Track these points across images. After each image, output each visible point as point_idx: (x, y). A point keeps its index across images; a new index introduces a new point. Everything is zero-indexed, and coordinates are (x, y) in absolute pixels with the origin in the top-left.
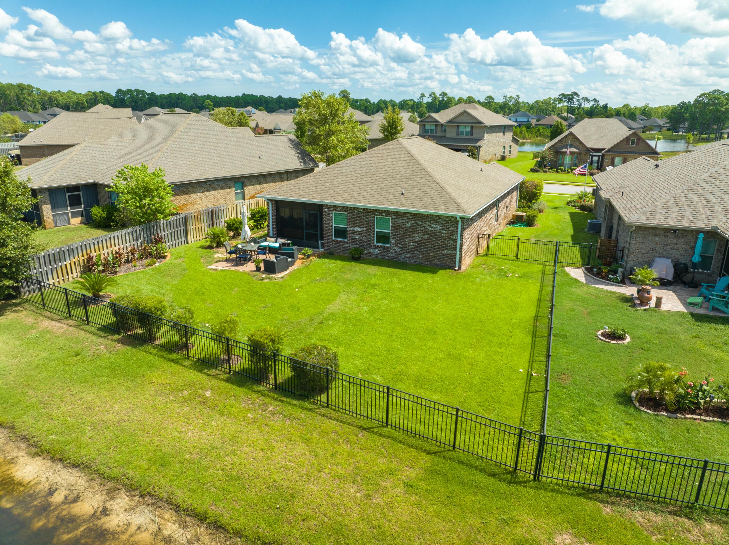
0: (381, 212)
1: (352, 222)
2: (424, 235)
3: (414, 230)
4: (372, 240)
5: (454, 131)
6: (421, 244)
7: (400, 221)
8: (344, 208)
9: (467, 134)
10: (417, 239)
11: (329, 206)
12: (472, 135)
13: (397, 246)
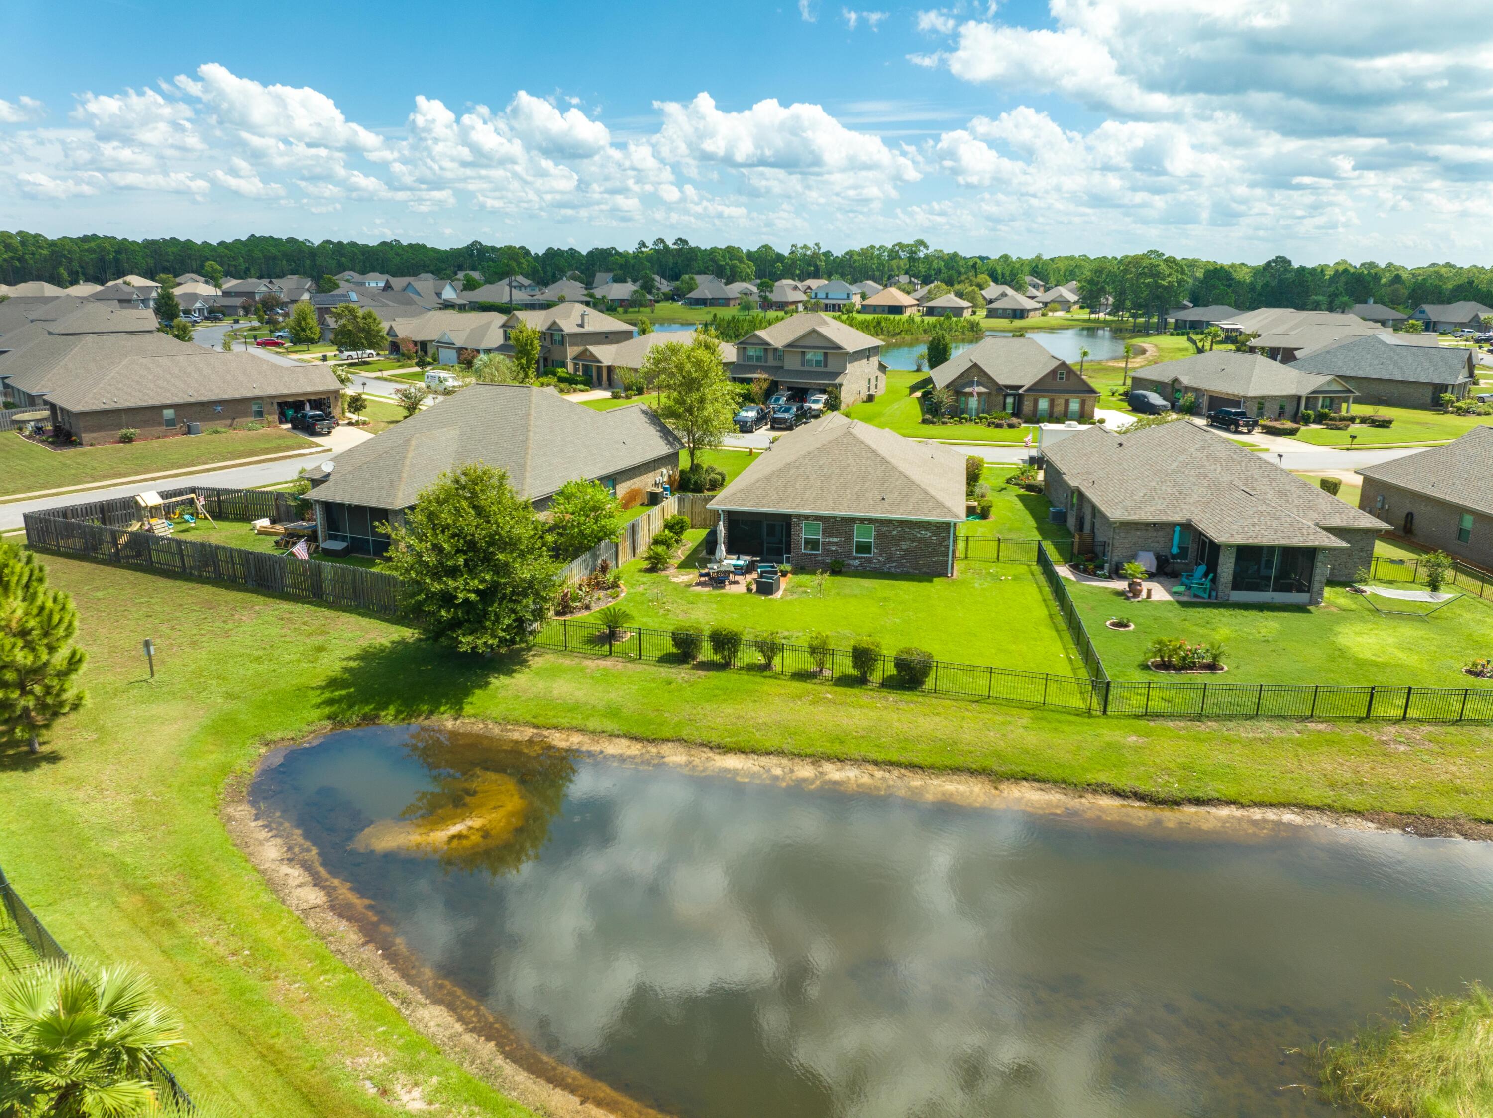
0: (862, 520)
1: (827, 532)
2: (913, 541)
3: (901, 538)
4: (851, 551)
5: (798, 359)
6: (908, 552)
7: (885, 529)
8: (817, 518)
9: (818, 363)
10: (904, 547)
11: (799, 516)
12: (826, 366)
13: (881, 555)
